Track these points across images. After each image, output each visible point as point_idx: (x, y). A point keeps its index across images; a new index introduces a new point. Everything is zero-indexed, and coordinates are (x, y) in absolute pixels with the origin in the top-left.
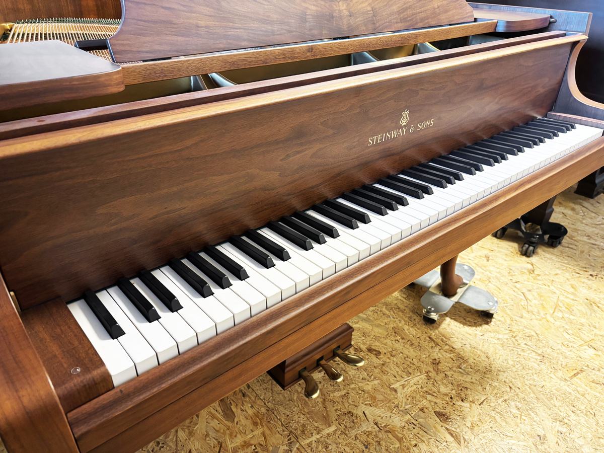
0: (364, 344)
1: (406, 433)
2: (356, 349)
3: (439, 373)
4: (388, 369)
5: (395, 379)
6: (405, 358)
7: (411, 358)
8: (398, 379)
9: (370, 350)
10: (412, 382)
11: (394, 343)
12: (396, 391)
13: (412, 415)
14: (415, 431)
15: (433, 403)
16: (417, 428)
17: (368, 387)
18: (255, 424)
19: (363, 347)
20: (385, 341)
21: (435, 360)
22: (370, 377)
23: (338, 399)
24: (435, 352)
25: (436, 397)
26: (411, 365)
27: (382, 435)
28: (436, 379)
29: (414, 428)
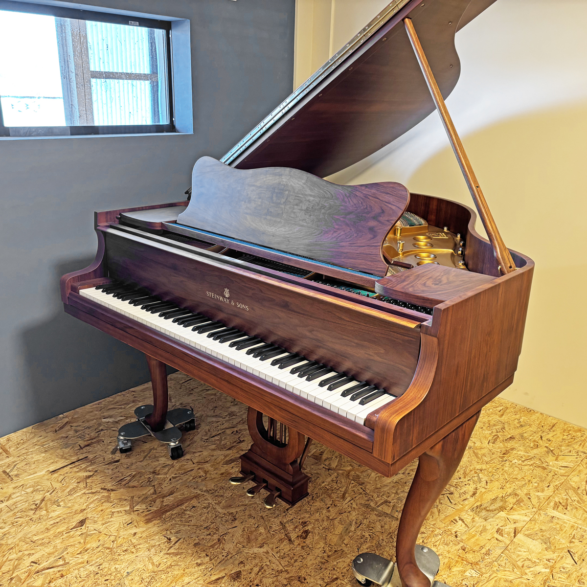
0: (313, 528)
1: (218, 551)
2: (306, 523)
3: (288, 580)
4: (284, 543)
5: (274, 548)
6: (302, 556)
7: (303, 561)
8: (275, 550)
9: (307, 532)
10: (273, 559)
11: (321, 549)
12: (260, 547)
13: (236, 556)
14: (220, 556)
15: (250, 571)
16: (223, 558)
17: (262, 530)
18: (222, 474)
19: (309, 528)
20: (320, 543)
21: (305, 579)
22: (274, 531)
23: (247, 513)
24: (315, 581)
25: (257, 574)
26: (293, 560)
27: (216, 537)
28: (279, 577)
29: (223, 556)
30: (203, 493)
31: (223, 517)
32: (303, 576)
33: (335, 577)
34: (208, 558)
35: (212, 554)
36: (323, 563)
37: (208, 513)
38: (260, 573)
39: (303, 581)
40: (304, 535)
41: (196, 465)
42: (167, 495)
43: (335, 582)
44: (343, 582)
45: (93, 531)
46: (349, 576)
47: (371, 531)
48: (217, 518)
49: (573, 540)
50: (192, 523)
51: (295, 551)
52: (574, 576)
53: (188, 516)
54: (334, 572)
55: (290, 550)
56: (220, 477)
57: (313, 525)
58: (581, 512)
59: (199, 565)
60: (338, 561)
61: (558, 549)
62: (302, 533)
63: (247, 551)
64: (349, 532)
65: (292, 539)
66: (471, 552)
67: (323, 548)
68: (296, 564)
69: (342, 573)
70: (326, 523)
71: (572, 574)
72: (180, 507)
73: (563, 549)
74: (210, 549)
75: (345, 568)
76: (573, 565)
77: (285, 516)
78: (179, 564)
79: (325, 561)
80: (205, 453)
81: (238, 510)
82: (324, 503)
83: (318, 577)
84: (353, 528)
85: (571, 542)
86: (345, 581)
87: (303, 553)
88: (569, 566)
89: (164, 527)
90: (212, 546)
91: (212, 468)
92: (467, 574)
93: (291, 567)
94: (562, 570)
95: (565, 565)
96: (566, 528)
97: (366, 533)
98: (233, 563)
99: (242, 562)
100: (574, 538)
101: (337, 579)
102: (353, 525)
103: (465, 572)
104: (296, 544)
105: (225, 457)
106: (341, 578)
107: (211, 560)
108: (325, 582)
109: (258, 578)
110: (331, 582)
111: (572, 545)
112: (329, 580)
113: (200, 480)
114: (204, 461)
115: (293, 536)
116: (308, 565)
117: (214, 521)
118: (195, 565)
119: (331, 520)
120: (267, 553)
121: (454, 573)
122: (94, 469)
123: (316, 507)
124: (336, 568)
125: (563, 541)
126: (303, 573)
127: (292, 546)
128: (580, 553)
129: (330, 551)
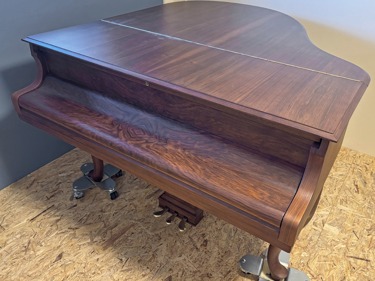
0: (209, 238)
2: (204, 235)
3: (201, 278)
4: (194, 251)
5: (189, 255)
6: (206, 259)
7: (208, 262)
8: (189, 257)
9: (206, 241)
10: (189, 264)
12: (180, 256)
13: (166, 265)
14: (156, 267)
15: (177, 275)
16: (158, 268)
17: (178, 244)
18: (146, 206)
19: (207, 238)
20: (216, 247)
21: (211, 275)
22: (186, 244)
23: (167, 233)
24: (218, 275)
25: (182, 276)
26: (201, 263)
27: (151, 253)
28: (196, 276)
30: (137, 222)
31: (152, 238)
32: (209, 273)
33: (228, 270)
34: (149, 270)
35: (151, 266)
36: (220, 262)
37: (142, 236)
38: (183, 276)
39: (210, 276)
40: (205, 244)
41: (128, 202)
42: (114, 227)
43: (229, 274)
44: (234, 273)
45: (69, 262)
46: (237, 269)
47: (244, 235)
48: (149, 239)
49: (354, 224)
50: (134, 245)
51: (202, 256)
52: (359, 248)
53: (130, 241)
54: (227, 267)
55: (198, 256)
56: (145, 209)
57: (209, 236)
58: (355, 204)
59: (144, 276)
60: (228, 259)
61: (348, 231)
62: (204, 242)
63: (172, 261)
64: (231, 238)
66: (302, 240)
67: (218, 251)
68: (204, 265)
69: (232, 267)
70: (216, 233)
71: (358, 246)
72: (123, 235)
73: (350, 230)
74: (149, 263)
75: (233, 263)
76: (357, 240)
77: (191, 231)
78: (131, 277)
80: (133, 192)
81: (161, 231)
82: (212, 219)
83: (218, 272)
84: (233, 234)
85: (353, 225)
86: (235, 272)
87: (207, 257)
88: (355, 241)
89: (116, 251)
90: (150, 261)
91: (139, 203)
92: (302, 255)
93: (201, 267)
94: (352, 244)
95: (353, 241)
96: (349, 216)
97: (241, 236)
98: (165, 271)
100: (354, 222)
101: (230, 271)
102: (232, 232)
103: (301, 254)
104: (201, 251)
105: (146, 193)
106: (232, 271)
107: (151, 271)
108: (223, 275)
109: (183, 279)
110: (227, 274)
111: (354, 227)
112: (225, 273)
113: (132, 213)
114: (132, 198)
115: (199, 245)
116: (211, 264)
117: (147, 242)
118: (142, 276)
119: (219, 230)
121: (295, 256)
122: (60, 214)
123: (208, 222)
124: (228, 264)
125: (349, 225)
126: (209, 271)
127: (199, 252)
128: (359, 232)
129: (222, 252)
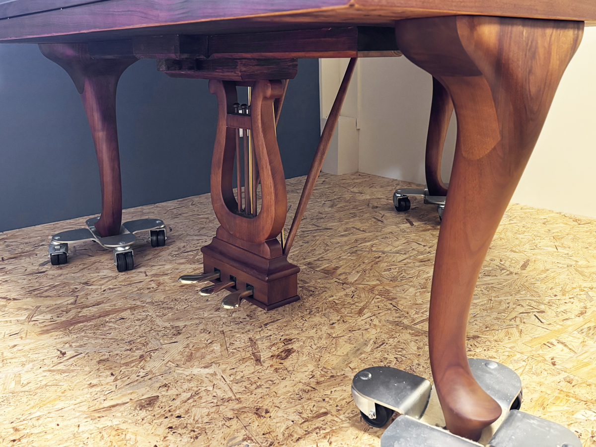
0: (301, 347)
1: (133, 370)
2: (291, 340)
3: (236, 412)
4: (247, 363)
5: (229, 368)
6: (272, 381)
7: (272, 387)
8: (228, 371)
9: (289, 352)
10: (220, 382)
11: (307, 373)
12: (205, 367)
13: (160, 377)
14: (133, 376)
15: (174, 397)
16: (137, 378)
17: (216, 347)
18: (183, 286)
19: (295, 346)
20: (308, 365)
21: (267, 412)
22: (235, 349)
23: (201, 327)
24: (285, 416)
25: (185, 402)
26: (254, 386)
27: (138, 353)
28: (221, 407)
29: (138, 376)
30: (144, 305)
31: (161, 331)
32: (265, 407)
33: (323, 410)
34: (113, 378)
35: (122, 373)
36: (307, 392)
37: (140, 326)
38: (190, 401)
39: (263, 414)
40: (283, 355)
41: (150, 277)
42: (91, 305)
43: (322, 418)
44: (336, 419)
46: (349, 411)
47: (400, 353)
48: (152, 331)
50: (109, 336)
51: (261, 374)
53: (108, 328)
54: (324, 404)
55: (253, 373)
56: (178, 290)
57: (302, 343)
59: (91, 386)
60: (333, 390)
62: (282, 352)
63: (181, 372)
64: (361, 354)
65: (262, 360)
67: (312, 372)
68: (259, 390)
69: (337, 406)
70: (324, 342)
72: (101, 319)
74: (121, 367)
75: (343, 399)
77: (260, 331)
78: (61, 384)
79: (310, 389)
80: (168, 266)
81: (187, 323)
82: (326, 319)
83: (293, 410)
84: (368, 349)
86: (341, 417)
87: (275, 377)
89: (66, 339)
90: (127, 364)
91: (171, 281)
92: (578, 415)
93: (249, 394)
97: (390, 355)
98: (150, 386)
99: (165, 385)
101: (326, 414)
102: (369, 345)
103: (573, 413)
104: (266, 365)
105: (195, 270)
106: (334, 413)
107: (116, 380)
108: (303, 418)
109: (184, 408)
110: (313, 417)
112: (310, 415)
113: (147, 291)
114: (162, 274)
115: (265, 355)
116: (279, 392)
117: (144, 335)
118: (86, 386)
119: (334, 338)
120: (215, 374)
123: (313, 323)
124: (327, 399)
126: (266, 404)
127: (258, 367)
129: (322, 376)
